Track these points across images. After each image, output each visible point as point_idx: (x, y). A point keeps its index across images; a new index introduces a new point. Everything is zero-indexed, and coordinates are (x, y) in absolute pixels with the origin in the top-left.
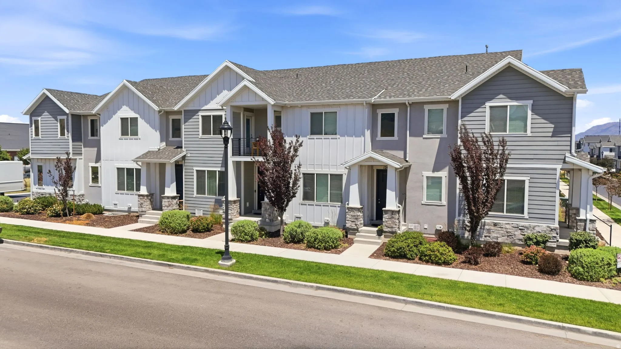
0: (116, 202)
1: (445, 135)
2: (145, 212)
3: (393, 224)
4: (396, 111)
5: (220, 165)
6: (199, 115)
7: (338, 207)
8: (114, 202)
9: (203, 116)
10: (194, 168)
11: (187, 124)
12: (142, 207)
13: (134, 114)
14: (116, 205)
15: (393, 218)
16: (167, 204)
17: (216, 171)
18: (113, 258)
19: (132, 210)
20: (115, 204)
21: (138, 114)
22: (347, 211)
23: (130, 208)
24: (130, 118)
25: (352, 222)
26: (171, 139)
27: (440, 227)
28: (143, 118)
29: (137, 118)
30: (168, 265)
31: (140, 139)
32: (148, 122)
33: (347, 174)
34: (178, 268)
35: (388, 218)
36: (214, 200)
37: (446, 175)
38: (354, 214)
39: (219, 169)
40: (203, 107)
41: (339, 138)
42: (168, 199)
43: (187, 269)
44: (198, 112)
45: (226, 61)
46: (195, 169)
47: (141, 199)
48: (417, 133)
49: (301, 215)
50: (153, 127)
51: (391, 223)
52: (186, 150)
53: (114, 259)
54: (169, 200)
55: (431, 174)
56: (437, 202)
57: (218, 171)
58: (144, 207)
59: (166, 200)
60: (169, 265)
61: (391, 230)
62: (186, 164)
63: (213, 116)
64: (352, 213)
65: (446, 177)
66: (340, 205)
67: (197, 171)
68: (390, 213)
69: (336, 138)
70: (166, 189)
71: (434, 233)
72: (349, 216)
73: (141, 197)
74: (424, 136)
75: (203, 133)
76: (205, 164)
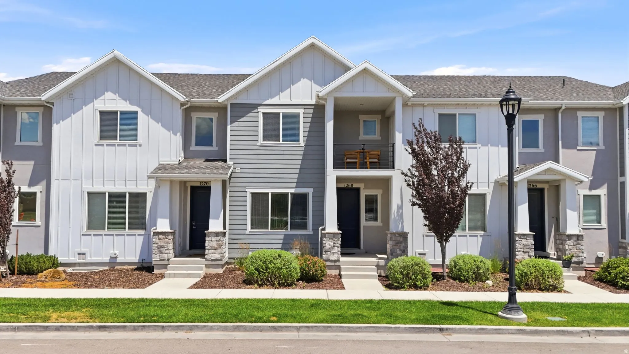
0: (83, 250)
1: (602, 147)
2: (168, 260)
3: (579, 252)
4: (540, 118)
5: (294, 185)
6: (258, 112)
7: (481, 236)
8: (78, 250)
9: (264, 114)
10: (247, 190)
11: (236, 124)
12: (161, 252)
13: (129, 106)
14: (84, 254)
15: (579, 244)
16: (214, 244)
17: (288, 193)
18: (307, 329)
19: (118, 261)
20: (79, 254)
21: (139, 106)
22: (517, 239)
23: (116, 258)
24: (120, 111)
25: (524, 252)
26: (193, 147)
27: (603, 255)
28: (148, 112)
29: (136, 113)
30: (438, 331)
31: (140, 145)
32: (158, 119)
33: (491, 194)
34: (460, 333)
35: (572, 244)
36: (282, 237)
37: (605, 193)
38: (527, 243)
39: (293, 191)
40: (266, 100)
41: (480, 148)
42: (217, 236)
43: (480, 333)
44: (257, 108)
45: (313, 37)
46: (250, 191)
47: (160, 239)
48: (571, 144)
49: (426, 251)
50: (168, 128)
51: (576, 251)
52: (233, 163)
53: (308, 331)
54: (218, 238)
55: (587, 192)
56: (596, 225)
57: (291, 194)
58: (167, 251)
59: (213, 239)
60: (441, 330)
61: (576, 260)
62: (231, 184)
63: (285, 115)
64: (524, 242)
65: (605, 195)
66: (482, 234)
67: (253, 194)
68: (575, 238)
69: (476, 148)
70: (211, 221)
71: (594, 262)
72: (519, 246)
73: (160, 236)
74: (579, 148)
75: (266, 138)
76: (268, 183)
